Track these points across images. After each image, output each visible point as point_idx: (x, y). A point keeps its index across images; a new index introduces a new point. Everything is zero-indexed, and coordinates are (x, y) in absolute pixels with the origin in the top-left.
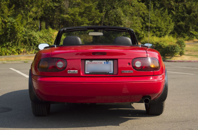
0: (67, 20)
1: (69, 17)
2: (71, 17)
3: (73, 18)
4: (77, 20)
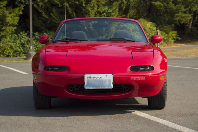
0: (159, 9)
1: (162, 4)
2: (164, 5)
3: (166, 5)
4: (170, 8)
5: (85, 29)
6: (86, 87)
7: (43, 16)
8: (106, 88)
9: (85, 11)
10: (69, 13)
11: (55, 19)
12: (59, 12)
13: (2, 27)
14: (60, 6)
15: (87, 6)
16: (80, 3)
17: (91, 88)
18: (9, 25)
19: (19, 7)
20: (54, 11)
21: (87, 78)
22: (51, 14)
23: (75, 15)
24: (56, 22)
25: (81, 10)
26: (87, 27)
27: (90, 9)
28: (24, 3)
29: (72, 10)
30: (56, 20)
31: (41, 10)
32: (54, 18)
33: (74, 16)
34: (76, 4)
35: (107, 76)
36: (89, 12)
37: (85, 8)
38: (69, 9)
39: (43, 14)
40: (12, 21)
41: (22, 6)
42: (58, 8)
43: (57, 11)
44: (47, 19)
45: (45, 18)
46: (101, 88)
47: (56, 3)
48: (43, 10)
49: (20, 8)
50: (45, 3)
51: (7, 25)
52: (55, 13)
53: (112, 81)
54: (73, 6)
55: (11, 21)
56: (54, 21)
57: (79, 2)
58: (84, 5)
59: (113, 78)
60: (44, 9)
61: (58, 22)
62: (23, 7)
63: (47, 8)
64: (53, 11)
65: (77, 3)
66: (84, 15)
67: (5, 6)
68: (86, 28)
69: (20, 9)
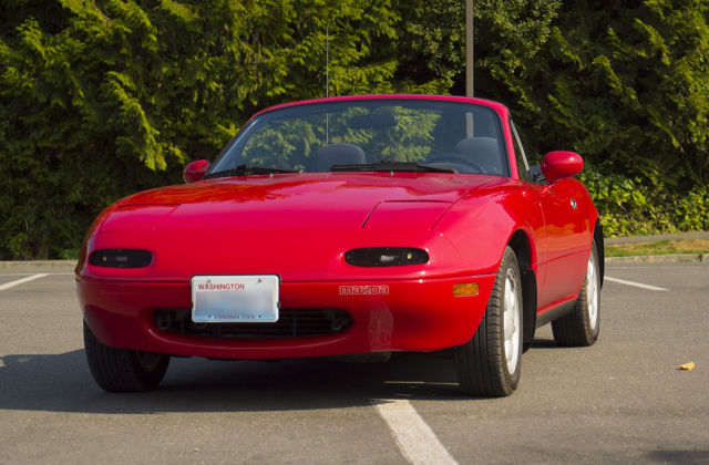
5: (672, 146)
6: (196, 318)
7: (521, 106)
8: (257, 320)
9: (671, 83)
10: (611, 92)
11: (561, 116)
12: (578, 90)
13: (382, 148)
14: (582, 67)
15: (678, 65)
16: (653, 54)
17: (212, 320)
18: (402, 140)
19: (439, 77)
20: (560, 85)
21: (201, 287)
22: (551, 97)
23: (633, 97)
24: (567, 125)
25: (659, 80)
26: (679, 140)
27: (689, 75)
28: (457, 63)
29: (623, 81)
30: (569, 118)
31: (515, 85)
32: (558, 111)
33: (631, 100)
34: (641, 58)
35: (260, 281)
36: (686, 84)
37: (670, 70)
38: (613, 75)
39: (523, 100)
40: (414, 127)
41: (451, 74)
42: (577, 75)
43: (572, 88)
44: (536, 116)
45: (529, 111)
46: (241, 320)
47: (568, 57)
48: (521, 87)
49: (443, 81)
50: (529, 62)
51: (397, 140)
52: (562, 95)
53: (276, 299)
54: (629, 67)
55: (410, 128)
56: (561, 121)
57: (648, 52)
58: (666, 61)
59: (280, 287)
60: (528, 80)
61: (575, 124)
62: (452, 78)
63: (539, 75)
64: (556, 86)
65: (644, 54)
66: (668, 94)
67: (390, 79)
68: (675, 143)
69: (443, 85)
